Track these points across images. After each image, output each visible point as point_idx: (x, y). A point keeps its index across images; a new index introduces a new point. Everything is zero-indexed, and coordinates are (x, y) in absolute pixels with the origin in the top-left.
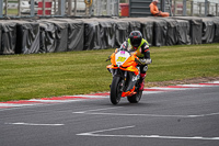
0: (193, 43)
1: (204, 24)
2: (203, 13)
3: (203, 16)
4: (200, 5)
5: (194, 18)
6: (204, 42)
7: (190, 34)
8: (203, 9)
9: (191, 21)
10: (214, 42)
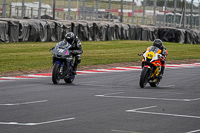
0: (11, 41)
1: (20, 25)
2: (20, 15)
3: (20, 18)
4: (17, 8)
5: (12, 20)
6: (20, 40)
7: (9, 33)
8: (20, 12)
9: (9, 22)
10: (29, 40)
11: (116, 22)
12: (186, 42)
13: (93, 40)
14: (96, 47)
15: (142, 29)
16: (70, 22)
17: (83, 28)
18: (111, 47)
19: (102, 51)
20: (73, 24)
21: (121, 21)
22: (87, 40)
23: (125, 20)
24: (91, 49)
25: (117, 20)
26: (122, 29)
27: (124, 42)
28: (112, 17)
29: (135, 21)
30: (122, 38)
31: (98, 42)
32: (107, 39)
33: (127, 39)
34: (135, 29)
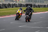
11: (15, 3)
12: (34, 7)
13: (9, 8)
14: (10, 10)
15: (22, 4)
16: (2, 3)
17: (6, 5)
18: (14, 10)
19: (11, 11)
20: (3, 4)
21: (16, 2)
22: (7, 8)
23: (17, 2)
24: (8, 10)
25: (15, 2)
26: (16, 4)
27: (17, 8)
28: (14, 1)
29: (20, 2)
30: (17, 7)
31: (10, 8)
32: (13, 7)
33: (18, 7)
34: (20, 4)
